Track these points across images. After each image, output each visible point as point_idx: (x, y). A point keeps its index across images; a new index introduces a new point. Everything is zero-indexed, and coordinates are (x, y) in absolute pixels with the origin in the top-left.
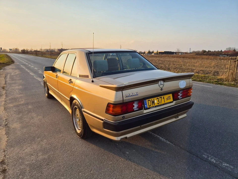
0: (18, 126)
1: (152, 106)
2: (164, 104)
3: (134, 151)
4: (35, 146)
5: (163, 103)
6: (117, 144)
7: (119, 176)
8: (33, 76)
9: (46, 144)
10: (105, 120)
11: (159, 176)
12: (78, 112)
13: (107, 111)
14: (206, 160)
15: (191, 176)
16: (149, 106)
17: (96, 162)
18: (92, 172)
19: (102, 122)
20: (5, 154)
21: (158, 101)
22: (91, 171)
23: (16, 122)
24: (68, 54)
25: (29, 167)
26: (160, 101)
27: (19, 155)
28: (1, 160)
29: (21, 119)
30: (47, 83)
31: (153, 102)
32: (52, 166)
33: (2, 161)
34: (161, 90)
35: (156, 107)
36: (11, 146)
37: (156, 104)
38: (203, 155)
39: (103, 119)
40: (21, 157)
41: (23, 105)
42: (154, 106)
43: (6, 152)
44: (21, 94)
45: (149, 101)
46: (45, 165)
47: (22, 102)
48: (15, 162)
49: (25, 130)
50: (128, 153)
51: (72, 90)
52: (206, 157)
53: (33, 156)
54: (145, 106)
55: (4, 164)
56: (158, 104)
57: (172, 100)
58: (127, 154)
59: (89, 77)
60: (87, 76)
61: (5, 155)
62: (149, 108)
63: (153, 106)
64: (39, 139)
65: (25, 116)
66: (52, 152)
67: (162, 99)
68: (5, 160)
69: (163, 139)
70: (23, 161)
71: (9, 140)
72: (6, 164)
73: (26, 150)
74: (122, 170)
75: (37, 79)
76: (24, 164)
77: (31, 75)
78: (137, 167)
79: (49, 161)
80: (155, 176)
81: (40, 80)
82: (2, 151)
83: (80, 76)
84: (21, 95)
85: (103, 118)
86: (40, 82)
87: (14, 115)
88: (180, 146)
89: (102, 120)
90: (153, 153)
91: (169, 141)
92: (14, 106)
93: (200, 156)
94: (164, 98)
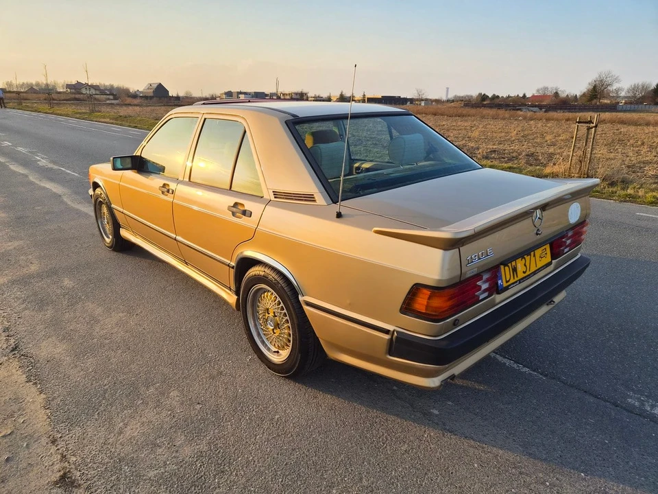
0: (59, 350)
1: (512, 281)
2: (535, 273)
3: (450, 403)
4: (150, 414)
5: (533, 269)
6: (395, 388)
7: (447, 486)
8: (23, 174)
9: (182, 404)
10: (398, 332)
11: (552, 475)
12: (270, 301)
13: (407, 307)
14: (642, 414)
15: (628, 462)
16: (507, 282)
17: (362, 449)
18: (365, 483)
19: (387, 337)
20: (60, 451)
21: (525, 265)
22: (361, 479)
23: (47, 337)
24: (205, 119)
25: (167, 488)
26: (528, 264)
27: (113, 450)
28: (59, 474)
29: (55, 325)
30: (113, 206)
31: (515, 270)
32: (236, 475)
33: (63, 477)
34: (537, 234)
35: (521, 281)
36: (71, 422)
37: (521, 275)
38: (630, 400)
39: (389, 331)
40: (122, 455)
41: (39, 276)
42: (516, 282)
43: (61, 444)
44: (12, 239)
45: (507, 268)
46: (215, 476)
47: (34, 268)
48: (112, 476)
49: (90, 363)
50: (436, 412)
51: (252, 237)
52: (637, 404)
53: (161, 450)
54: (500, 282)
55: (76, 487)
56: (524, 272)
57: (548, 259)
58: (437, 416)
59: (316, 198)
60: (310, 198)
61: (63, 457)
62: (507, 288)
63: (515, 280)
64: (152, 390)
65: (67, 315)
66: (216, 431)
67: (533, 258)
68: (69, 472)
69: (507, 362)
70: (134, 470)
71: (53, 400)
72: (80, 485)
73: (128, 432)
74: (447, 468)
75: (43, 185)
76: (145, 480)
77: (14, 173)
78: (483, 454)
79: (220, 462)
80: (541, 475)
81: (54, 190)
82: (44, 440)
83: (276, 194)
84: (16, 244)
85: (391, 328)
86: (60, 196)
87: (27, 312)
88: (559, 379)
89: (387, 332)
90: (502, 407)
91: (524, 366)
92: (13, 282)
93: (621, 402)
94: (534, 256)
